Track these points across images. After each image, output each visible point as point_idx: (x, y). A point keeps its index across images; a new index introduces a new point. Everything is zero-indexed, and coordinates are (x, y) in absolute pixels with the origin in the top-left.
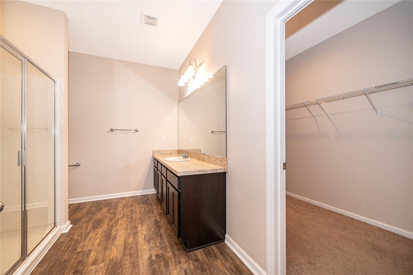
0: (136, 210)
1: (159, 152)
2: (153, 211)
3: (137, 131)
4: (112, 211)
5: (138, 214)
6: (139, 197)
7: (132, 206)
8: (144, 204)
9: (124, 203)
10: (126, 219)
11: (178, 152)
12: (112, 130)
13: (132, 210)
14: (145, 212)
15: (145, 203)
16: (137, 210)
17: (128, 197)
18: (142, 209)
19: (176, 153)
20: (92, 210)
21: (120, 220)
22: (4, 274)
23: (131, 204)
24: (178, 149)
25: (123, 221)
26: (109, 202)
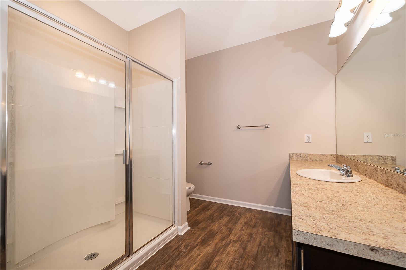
0: (256, 237)
1: (299, 156)
2: (279, 251)
3: (267, 127)
4: (230, 226)
5: (255, 245)
6: (268, 216)
7: (255, 226)
8: (270, 231)
9: (248, 218)
10: (238, 246)
11: (335, 159)
12: (239, 128)
13: (251, 234)
14: (266, 246)
15: (273, 229)
16: (258, 239)
17: (257, 210)
18: (265, 239)
19: (332, 160)
20: (215, 215)
21: (231, 244)
22: (102, 269)
23: (254, 223)
24: (336, 154)
25: (233, 249)
26: (233, 211)
